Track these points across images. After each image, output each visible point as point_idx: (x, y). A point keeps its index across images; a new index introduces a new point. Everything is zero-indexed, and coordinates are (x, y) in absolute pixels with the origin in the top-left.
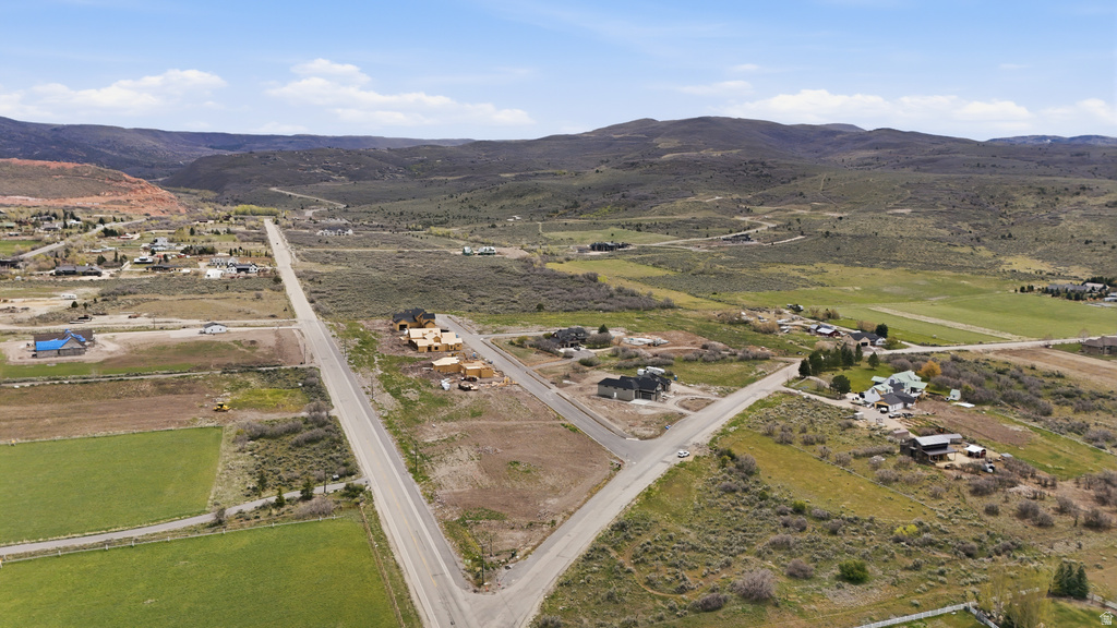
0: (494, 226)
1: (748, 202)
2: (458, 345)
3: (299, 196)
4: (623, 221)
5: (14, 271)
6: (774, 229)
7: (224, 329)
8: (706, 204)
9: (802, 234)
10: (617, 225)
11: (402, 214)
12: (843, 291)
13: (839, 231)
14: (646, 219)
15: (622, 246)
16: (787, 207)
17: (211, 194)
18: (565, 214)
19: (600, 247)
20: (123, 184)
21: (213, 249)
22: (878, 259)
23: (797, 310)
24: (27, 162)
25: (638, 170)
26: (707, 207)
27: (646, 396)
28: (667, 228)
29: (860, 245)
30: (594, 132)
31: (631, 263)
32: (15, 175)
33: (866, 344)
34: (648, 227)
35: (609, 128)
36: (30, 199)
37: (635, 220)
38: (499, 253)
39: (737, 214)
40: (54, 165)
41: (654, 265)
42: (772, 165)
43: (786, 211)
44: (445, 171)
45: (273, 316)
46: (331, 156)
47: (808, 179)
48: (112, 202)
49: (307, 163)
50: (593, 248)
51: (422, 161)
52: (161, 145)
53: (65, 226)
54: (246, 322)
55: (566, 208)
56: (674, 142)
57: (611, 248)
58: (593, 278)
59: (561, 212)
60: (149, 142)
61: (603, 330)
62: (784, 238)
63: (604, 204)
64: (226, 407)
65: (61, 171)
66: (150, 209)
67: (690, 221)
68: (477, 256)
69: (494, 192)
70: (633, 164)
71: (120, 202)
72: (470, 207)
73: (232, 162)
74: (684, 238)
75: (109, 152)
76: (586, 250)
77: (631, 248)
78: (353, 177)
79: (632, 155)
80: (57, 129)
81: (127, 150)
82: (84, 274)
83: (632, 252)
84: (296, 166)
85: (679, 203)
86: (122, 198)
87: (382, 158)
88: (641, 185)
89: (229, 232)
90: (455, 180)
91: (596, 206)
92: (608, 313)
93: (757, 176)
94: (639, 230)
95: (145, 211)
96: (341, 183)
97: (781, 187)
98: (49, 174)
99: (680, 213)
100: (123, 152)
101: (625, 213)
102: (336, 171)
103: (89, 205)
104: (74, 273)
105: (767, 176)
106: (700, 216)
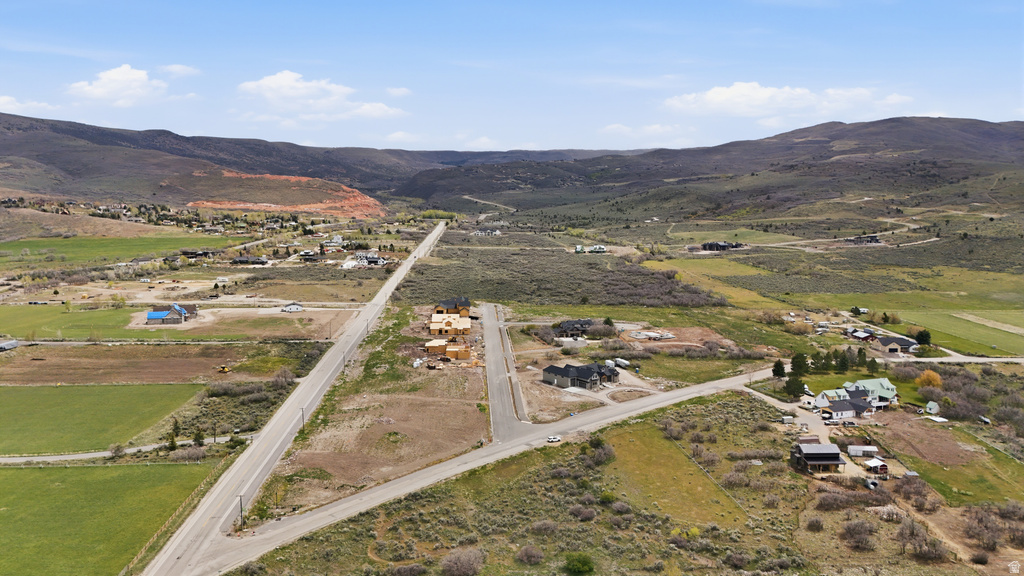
0: (628, 227)
1: (901, 203)
2: (465, 330)
3: (483, 202)
4: (753, 222)
5: (207, 260)
6: (915, 230)
7: (300, 309)
8: (849, 205)
9: (938, 236)
10: (747, 226)
11: (555, 217)
12: (941, 295)
13: (979, 233)
14: (777, 220)
15: (736, 246)
16: (941, 209)
17: (420, 201)
18: (704, 215)
19: (711, 247)
20: (341, 194)
21: (367, 245)
22: (1014, 264)
23: (856, 312)
24: (276, 177)
25: (795, 172)
26: (849, 208)
27: (582, 385)
28: (795, 229)
29: (998, 248)
30: (776, 137)
31: (733, 263)
32: (267, 187)
33: (896, 350)
34: (777, 228)
35: (793, 132)
36: (273, 206)
37: (766, 221)
38: (610, 252)
39: (883, 215)
40: (293, 179)
41: (754, 265)
42: (943, 164)
43: (938, 212)
44: (616, 178)
45: (353, 300)
46: (523, 167)
47: (980, 179)
48: (331, 208)
49: (503, 174)
50: (705, 247)
51: (602, 170)
52: (403, 163)
53: (282, 227)
54: (324, 303)
55: (707, 210)
56: (852, 144)
57: (723, 248)
58: (670, 276)
59: (700, 213)
60: (394, 160)
61: (608, 322)
62: (916, 240)
63: (744, 206)
64: (226, 369)
65: (298, 184)
66: (357, 214)
67: (823, 222)
68: (587, 254)
69: (643, 195)
70: (792, 166)
71: (336, 208)
72: (618, 210)
73: (443, 175)
74: (809, 238)
75: (364, 169)
76: (697, 249)
77: (746, 248)
78: (538, 185)
79: (803, 157)
80: (328, 152)
81: (378, 167)
82: (253, 263)
83: (743, 252)
84: (492, 177)
85: (819, 204)
86: (337, 205)
87: (569, 169)
88: (792, 186)
89: (398, 232)
90: (620, 186)
91: (736, 208)
92: (650, 309)
93: (923, 176)
94: (766, 231)
95: (353, 215)
96: (524, 192)
97: (948, 187)
98: (288, 186)
99: (816, 213)
100: (374, 168)
101: (762, 215)
102: (525, 181)
103: (313, 210)
104: (246, 262)
105: (934, 175)
106: (835, 217)
